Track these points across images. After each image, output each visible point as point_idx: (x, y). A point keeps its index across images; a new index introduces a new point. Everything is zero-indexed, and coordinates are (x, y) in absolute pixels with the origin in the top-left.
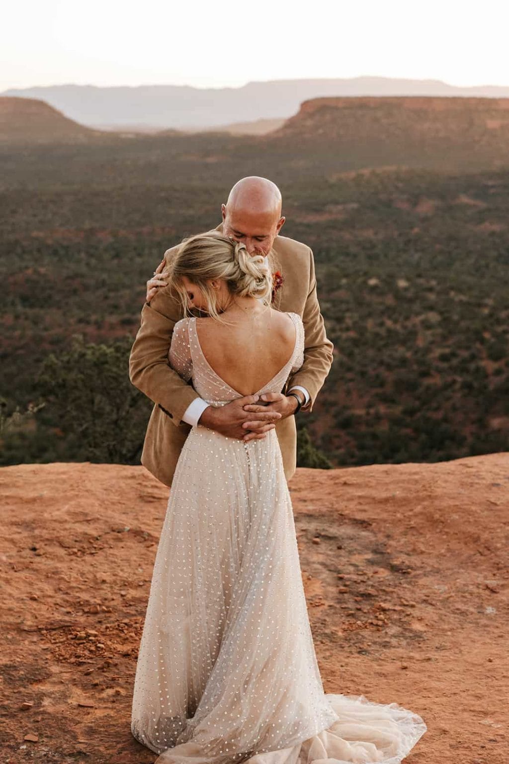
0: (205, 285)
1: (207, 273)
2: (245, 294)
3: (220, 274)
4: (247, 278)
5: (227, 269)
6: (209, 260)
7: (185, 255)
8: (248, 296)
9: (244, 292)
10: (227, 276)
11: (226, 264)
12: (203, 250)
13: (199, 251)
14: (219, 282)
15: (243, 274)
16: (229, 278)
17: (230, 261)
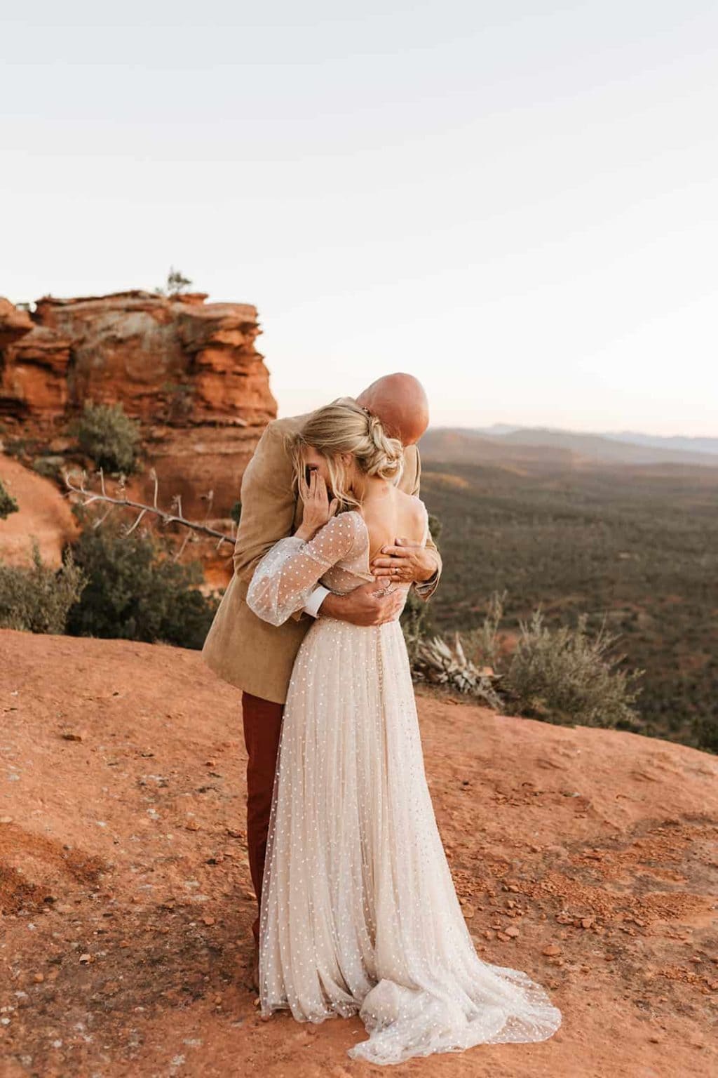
0: (332, 458)
1: (338, 445)
2: (374, 472)
3: (353, 447)
4: (380, 454)
5: (362, 443)
6: (341, 431)
7: (313, 425)
8: (376, 476)
9: (373, 470)
10: (360, 450)
11: (359, 437)
12: (337, 420)
13: (330, 420)
14: (349, 457)
15: (377, 450)
16: (361, 453)
17: (365, 435)
